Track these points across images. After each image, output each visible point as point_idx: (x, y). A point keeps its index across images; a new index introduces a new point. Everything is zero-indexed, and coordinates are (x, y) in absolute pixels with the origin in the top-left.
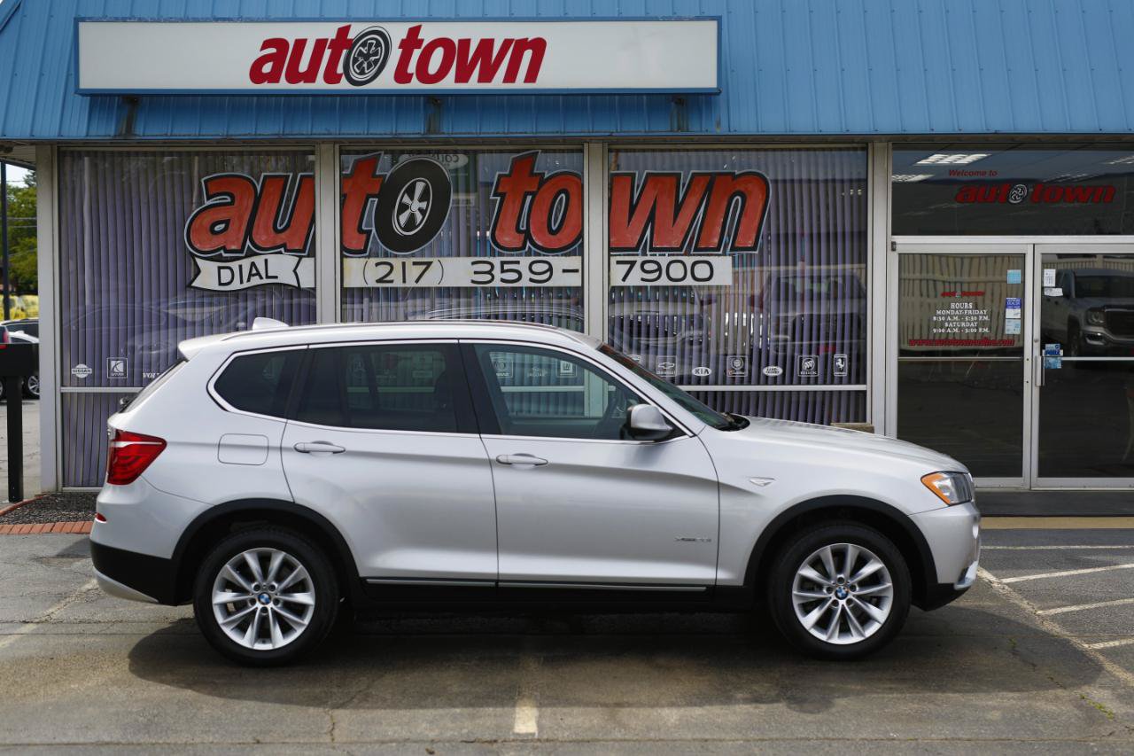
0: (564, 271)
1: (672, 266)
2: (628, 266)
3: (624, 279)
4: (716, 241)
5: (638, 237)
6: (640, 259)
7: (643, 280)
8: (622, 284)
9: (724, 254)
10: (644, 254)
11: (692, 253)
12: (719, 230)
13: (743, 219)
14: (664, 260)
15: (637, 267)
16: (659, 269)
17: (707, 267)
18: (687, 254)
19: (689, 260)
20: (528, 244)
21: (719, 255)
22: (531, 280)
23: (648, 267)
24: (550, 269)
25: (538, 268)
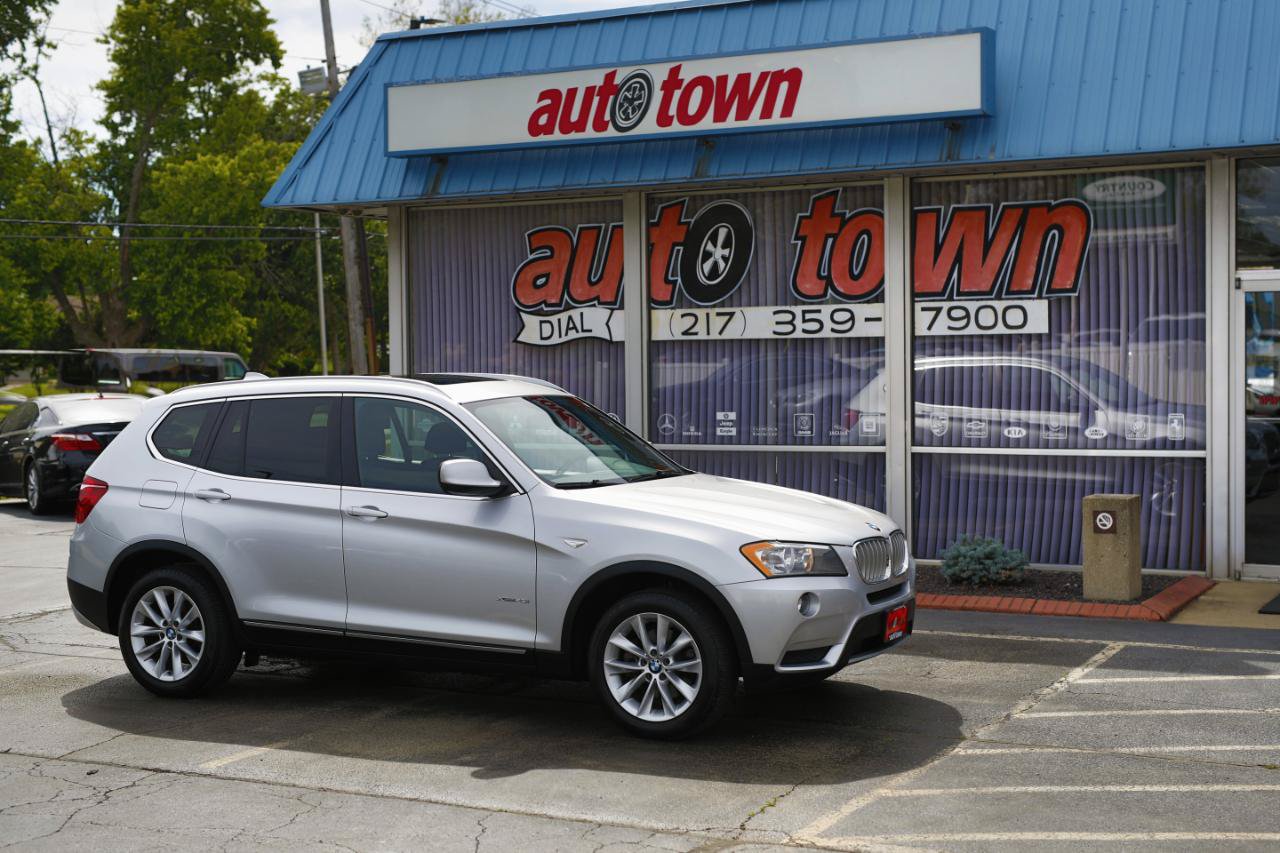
0: (867, 320)
1: (982, 312)
2: (933, 313)
3: (929, 328)
5: (944, 280)
6: (946, 305)
7: (950, 328)
8: (925, 333)
9: (1040, 297)
10: (950, 299)
13: (1060, 257)
14: (972, 306)
15: (943, 314)
16: (968, 316)
17: (1019, 313)
18: (999, 298)
19: (1000, 305)
20: (830, 291)
21: (1033, 299)
22: (833, 330)
23: (956, 313)
24: (852, 318)
25: (841, 316)
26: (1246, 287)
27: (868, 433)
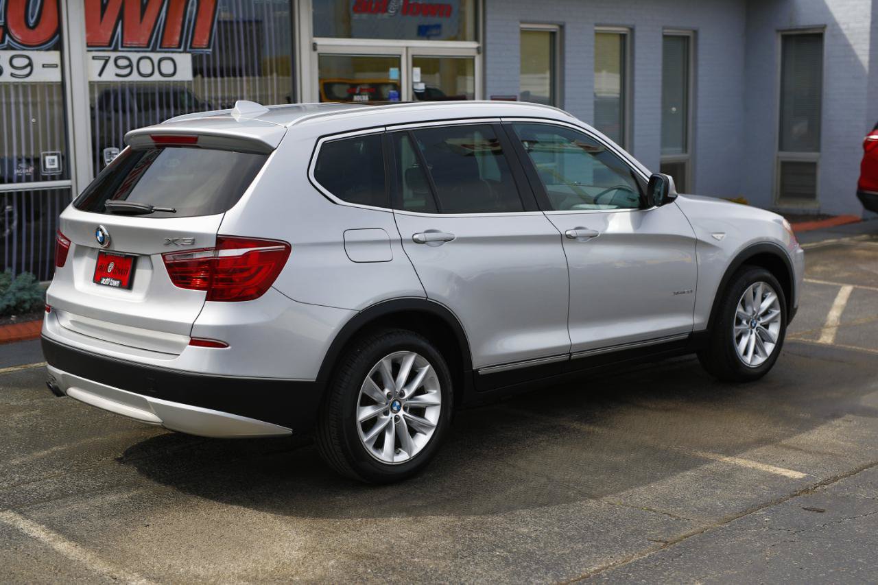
0: (44, 66)
1: (142, 62)
2: (102, 62)
3: (100, 75)
4: (177, 38)
5: (110, 33)
6: (113, 55)
7: (117, 75)
8: (97, 79)
9: (185, 51)
10: (115, 50)
11: (158, 49)
12: (179, 28)
13: (199, 21)
14: (134, 57)
15: (111, 63)
16: (130, 65)
17: (170, 63)
18: (153, 51)
19: (156, 57)
20: (7, 38)
21: (180, 52)
22: (12, 75)
23: (122, 62)
24: (30, 64)
25: (19, 62)
26: (320, 50)
27: (52, 169)
